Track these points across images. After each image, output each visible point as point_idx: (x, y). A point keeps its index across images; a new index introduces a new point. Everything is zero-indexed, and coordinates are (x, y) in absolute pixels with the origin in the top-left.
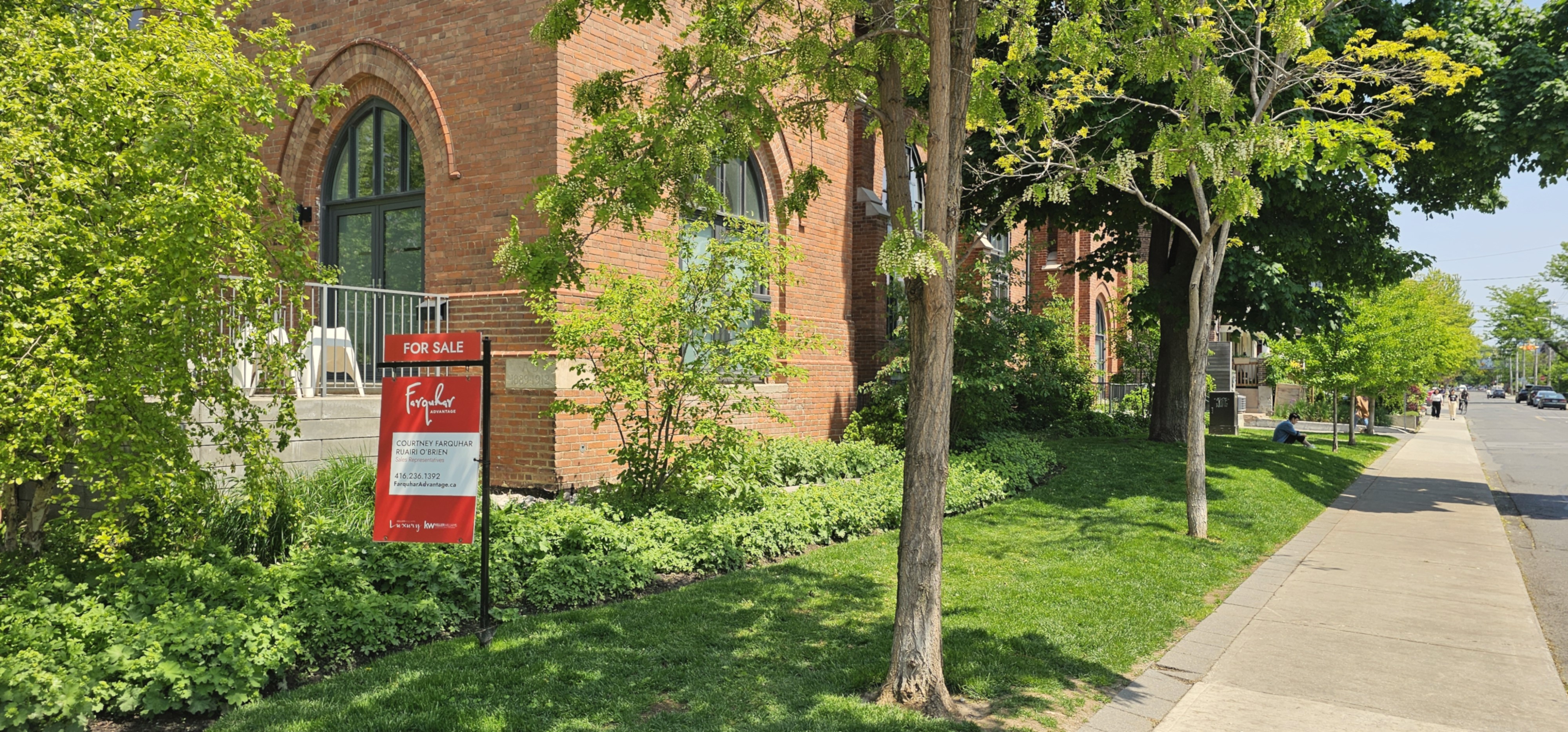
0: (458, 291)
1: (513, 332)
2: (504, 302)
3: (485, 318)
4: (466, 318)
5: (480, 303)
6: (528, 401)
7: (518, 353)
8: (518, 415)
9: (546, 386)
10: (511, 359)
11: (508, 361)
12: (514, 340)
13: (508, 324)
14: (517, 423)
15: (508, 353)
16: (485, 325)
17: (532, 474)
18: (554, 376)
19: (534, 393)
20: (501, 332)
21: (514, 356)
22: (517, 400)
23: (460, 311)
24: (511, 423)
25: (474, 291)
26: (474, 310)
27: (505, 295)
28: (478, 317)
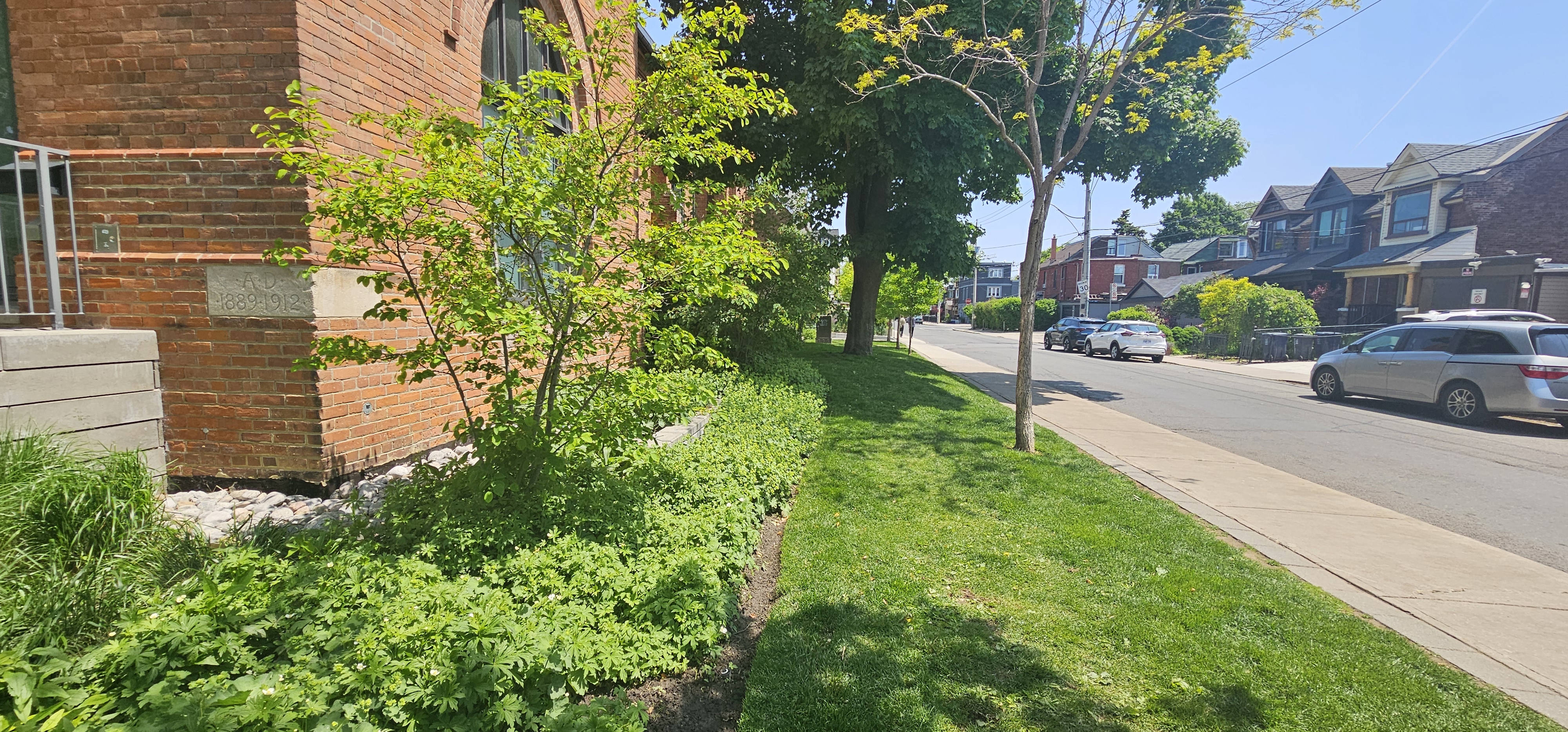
0: (90, 145)
1: (217, 221)
2: (194, 168)
3: (155, 194)
4: (111, 194)
5: (141, 168)
6: (260, 337)
7: (231, 257)
8: (237, 361)
9: (295, 313)
10: (217, 267)
11: (210, 271)
12: (220, 235)
13: (206, 207)
14: (238, 374)
15: (210, 256)
16: (156, 207)
17: (277, 457)
18: (310, 296)
19: (269, 324)
20: (193, 221)
21: (225, 262)
22: (234, 336)
23: (98, 181)
24: (225, 374)
25: (127, 146)
26: (126, 180)
27: (195, 156)
28: (138, 193)
